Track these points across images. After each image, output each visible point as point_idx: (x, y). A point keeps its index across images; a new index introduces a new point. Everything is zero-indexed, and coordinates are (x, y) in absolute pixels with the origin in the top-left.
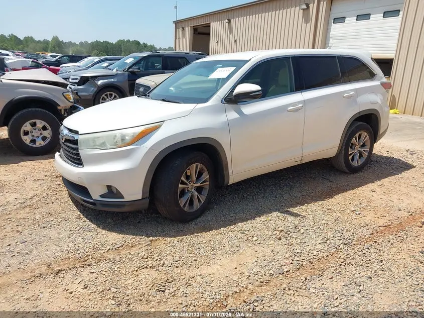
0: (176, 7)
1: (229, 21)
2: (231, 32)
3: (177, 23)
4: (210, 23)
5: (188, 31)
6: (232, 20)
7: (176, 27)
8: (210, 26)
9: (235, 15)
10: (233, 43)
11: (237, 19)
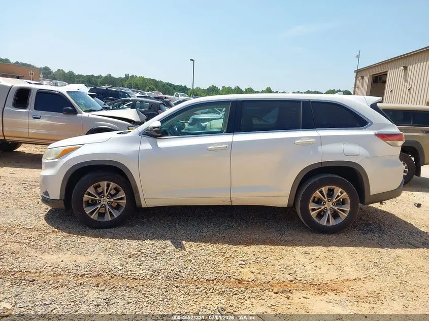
0: (358, 57)
1: (405, 68)
2: (406, 81)
3: (358, 72)
4: (387, 72)
5: (367, 80)
6: (408, 68)
7: (357, 75)
8: (386, 74)
9: (410, 61)
10: (407, 92)
11: (414, 66)
